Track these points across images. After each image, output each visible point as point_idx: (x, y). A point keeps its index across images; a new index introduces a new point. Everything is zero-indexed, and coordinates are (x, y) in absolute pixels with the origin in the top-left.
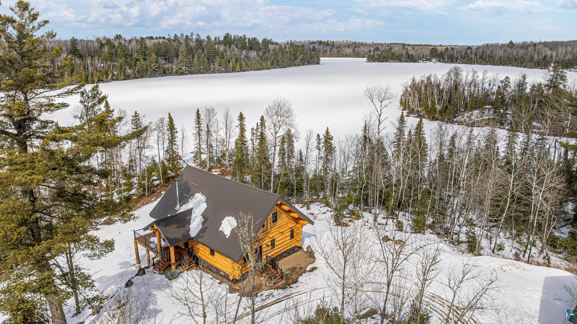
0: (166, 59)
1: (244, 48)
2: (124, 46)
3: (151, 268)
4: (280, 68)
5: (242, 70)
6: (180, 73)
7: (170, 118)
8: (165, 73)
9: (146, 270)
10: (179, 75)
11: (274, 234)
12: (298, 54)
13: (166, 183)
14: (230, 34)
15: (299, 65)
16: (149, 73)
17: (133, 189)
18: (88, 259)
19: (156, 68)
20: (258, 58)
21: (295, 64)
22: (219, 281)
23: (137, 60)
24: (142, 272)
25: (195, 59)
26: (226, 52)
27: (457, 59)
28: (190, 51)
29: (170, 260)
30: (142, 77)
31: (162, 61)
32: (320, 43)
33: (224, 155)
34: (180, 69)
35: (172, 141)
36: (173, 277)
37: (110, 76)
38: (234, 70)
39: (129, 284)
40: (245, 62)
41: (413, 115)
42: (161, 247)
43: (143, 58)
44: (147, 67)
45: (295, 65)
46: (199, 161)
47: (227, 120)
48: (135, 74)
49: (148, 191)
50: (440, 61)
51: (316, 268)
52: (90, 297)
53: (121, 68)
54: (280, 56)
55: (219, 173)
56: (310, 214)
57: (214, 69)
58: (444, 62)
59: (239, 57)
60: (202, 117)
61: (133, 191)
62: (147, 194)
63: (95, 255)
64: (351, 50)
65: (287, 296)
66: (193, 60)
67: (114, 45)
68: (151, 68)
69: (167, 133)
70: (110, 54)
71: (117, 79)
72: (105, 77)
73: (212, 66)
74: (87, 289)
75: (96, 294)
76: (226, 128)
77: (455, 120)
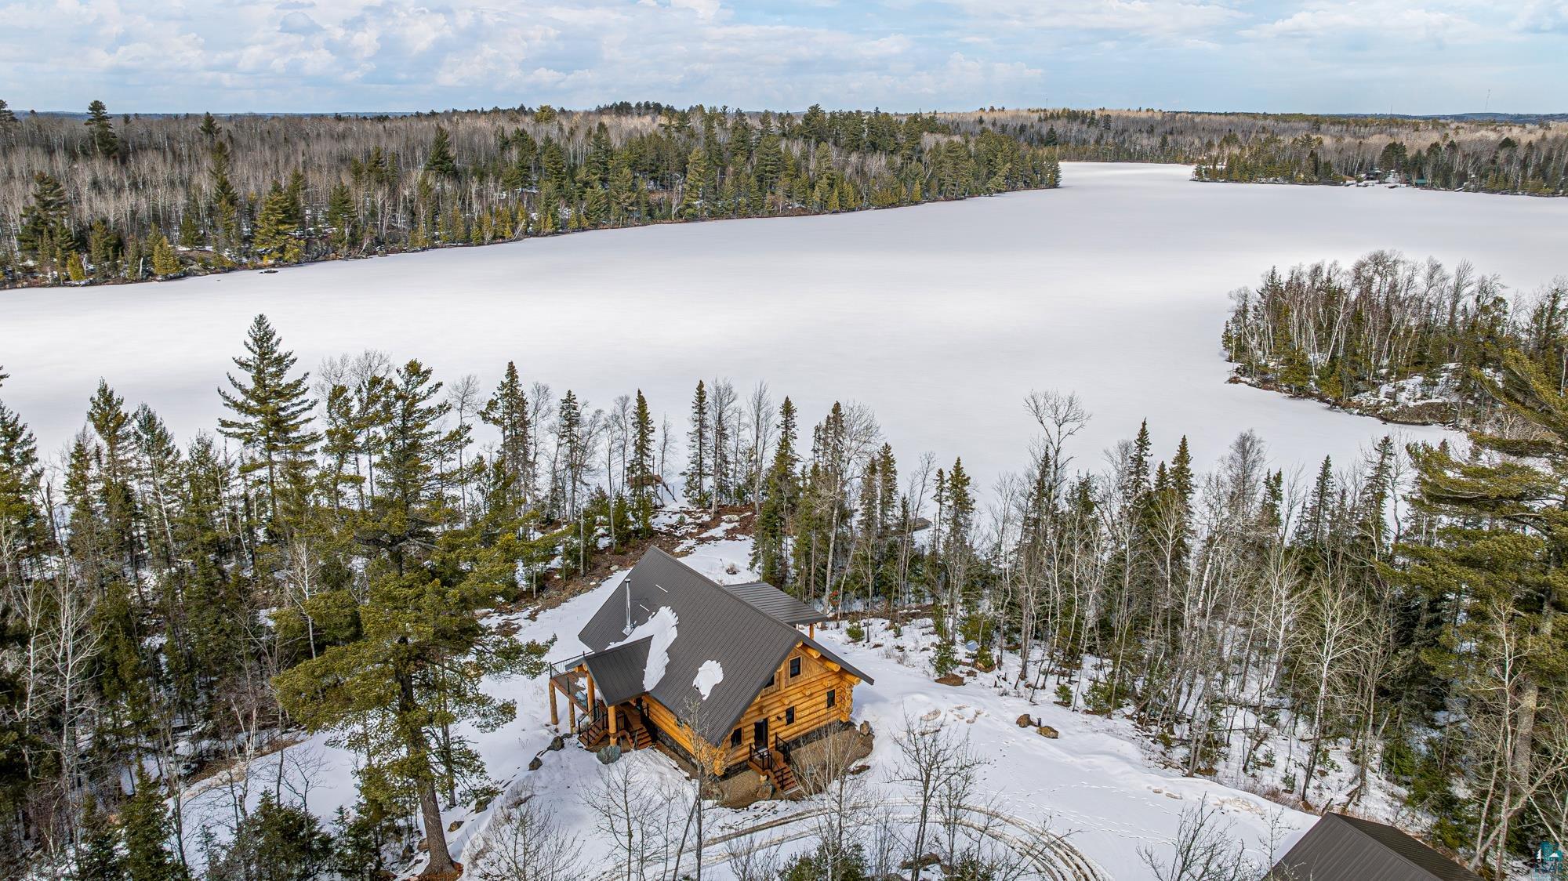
0: (655, 179)
1: (855, 146)
2: (557, 147)
3: (575, 739)
4: (947, 199)
5: (845, 208)
6: (687, 216)
7: (641, 401)
8: (653, 214)
9: (566, 741)
10: (687, 221)
11: (792, 698)
12: (999, 161)
13: (623, 545)
14: (822, 107)
15: (999, 192)
16: (612, 218)
17: (555, 556)
18: (477, 731)
19: (632, 204)
20: (887, 175)
21: (988, 189)
22: (687, 775)
23: (586, 184)
24: (558, 744)
25: (728, 181)
26: (807, 159)
27: (1463, 177)
28: (717, 159)
29: (608, 727)
30: (595, 226)
31: (646, 185)
32: (1072, 116)
33: (751, 482)
34: (689, 206)
35: (642, 448)
36: (608, 760)
37: (521, 227)
38: (823, 208)
39: (536, 764)
40: (855, 186)
41: (1248, 380)
42: (594, 701)
43: (600, 179)
44: (608, 203)
45: (989, 192)
46: (696, 492)
47: (759, 410)
48: (579, 222)
49: (585, 564)
50: (1408, 182)
51: (869, 767)
52: (477, 787)
53: (548, 205)
54: (949, 165)
55: (736, 524)
56: (898, 647)
57: (773, 204)
58: (1423, 186)
59: (839, 174)
60: (709, 399)
61: (556, 563)
62: (582, 572)
63: (488, 725)
64: (1156, 141)
65: (798, 815)
66: (723, 180)
67: (533, 143)
68: (619, 203)
69: (632, 432)
70: (523, 167)
71: (537, 234)
72: (508, 229)
73: (769, 198)
74: (475, 775)
75: (486, 783)
76: (757, 429)
77: (1355, 399)
